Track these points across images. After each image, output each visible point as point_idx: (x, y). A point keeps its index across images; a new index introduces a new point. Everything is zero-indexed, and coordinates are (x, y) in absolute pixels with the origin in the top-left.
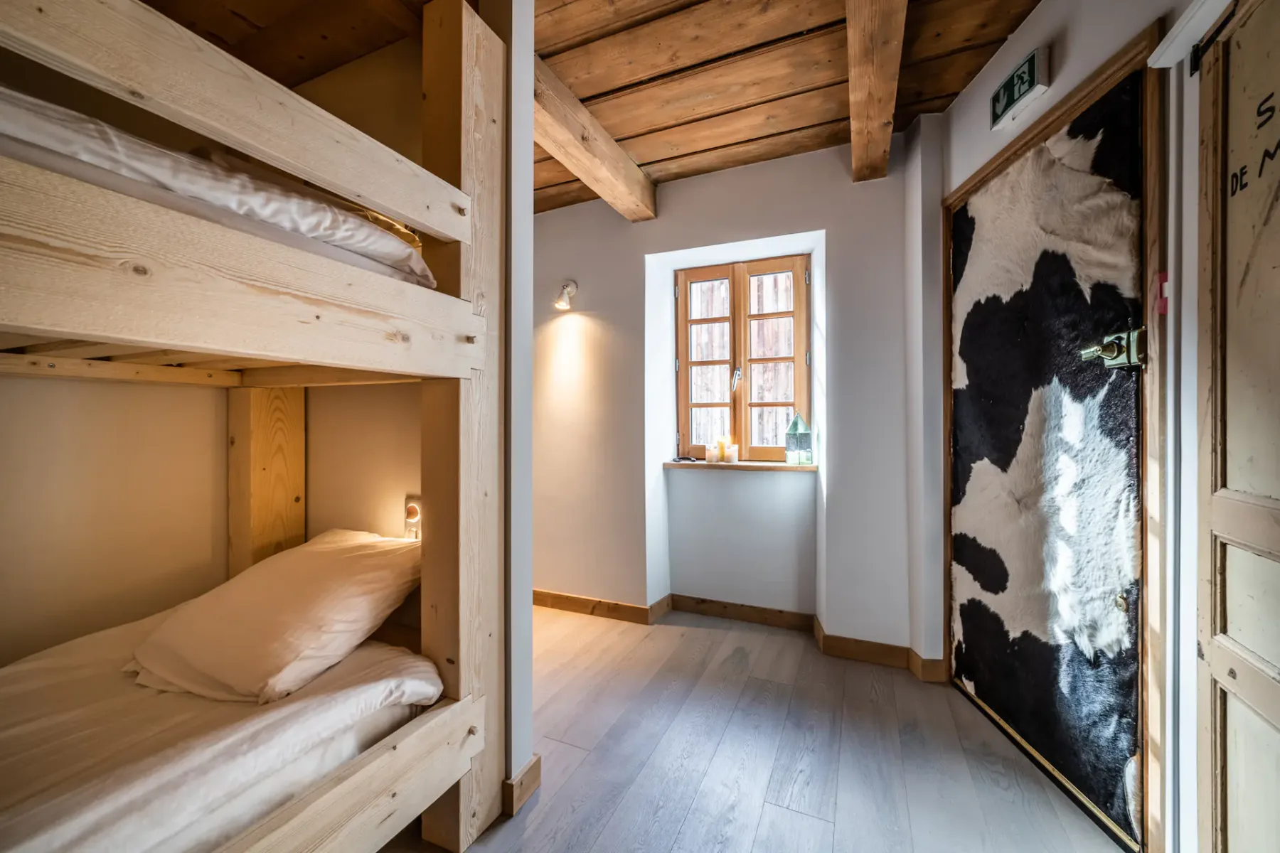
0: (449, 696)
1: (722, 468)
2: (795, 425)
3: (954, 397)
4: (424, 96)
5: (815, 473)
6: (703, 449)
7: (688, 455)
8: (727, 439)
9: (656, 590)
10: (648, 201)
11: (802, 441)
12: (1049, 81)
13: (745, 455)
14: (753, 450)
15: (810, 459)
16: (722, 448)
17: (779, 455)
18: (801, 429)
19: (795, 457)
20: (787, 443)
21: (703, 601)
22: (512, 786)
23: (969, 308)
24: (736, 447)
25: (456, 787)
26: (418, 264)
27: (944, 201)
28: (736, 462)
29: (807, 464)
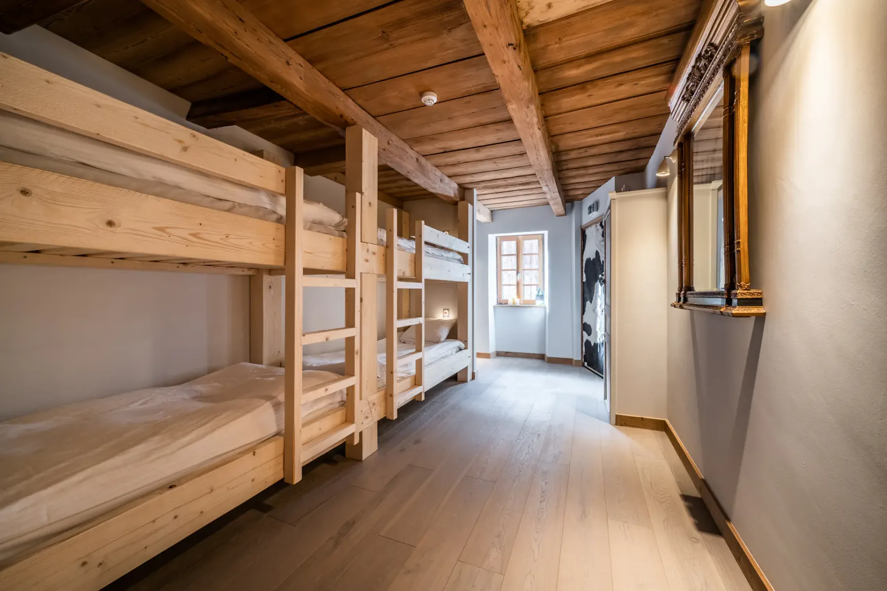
0: (466, 348)
1: (514, 307)
2: (539, 292)
3: (583, 283)
4: (458, 221)
5: (545, 308)
6: (507, 300)
7: (502, 303)
8: (515, 297)
9: (492, 349)
10: (491, 219)
11: (542, 297)
12: (597, 211)
13: (522, 302)
14: (524, 301)
15: (544, 303)
16: (514, 300)
17: (533, 302)
18: (541, 293)
19: (539, 303)
20: (536, 298)
21: (508, 352)
22: (474, 373)
23: (586, 259)
24: (519, 300)
25: (467, 367)
26: (462, 260)
27: (581, 227)
28: (518, 305)
29: (543, 305)
